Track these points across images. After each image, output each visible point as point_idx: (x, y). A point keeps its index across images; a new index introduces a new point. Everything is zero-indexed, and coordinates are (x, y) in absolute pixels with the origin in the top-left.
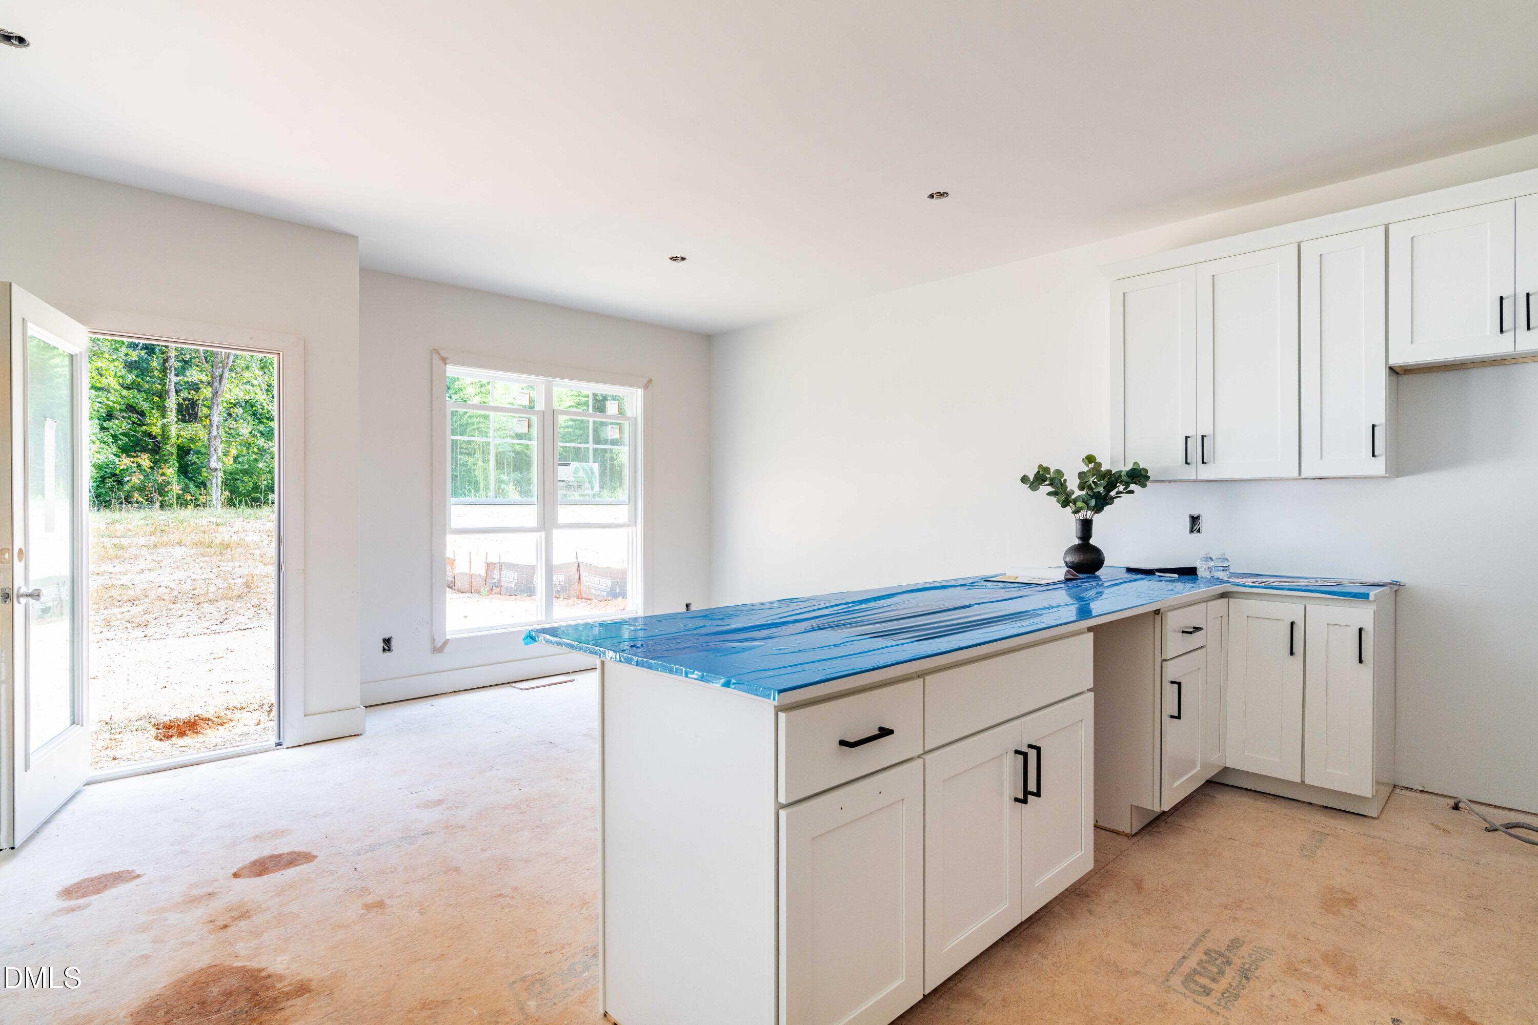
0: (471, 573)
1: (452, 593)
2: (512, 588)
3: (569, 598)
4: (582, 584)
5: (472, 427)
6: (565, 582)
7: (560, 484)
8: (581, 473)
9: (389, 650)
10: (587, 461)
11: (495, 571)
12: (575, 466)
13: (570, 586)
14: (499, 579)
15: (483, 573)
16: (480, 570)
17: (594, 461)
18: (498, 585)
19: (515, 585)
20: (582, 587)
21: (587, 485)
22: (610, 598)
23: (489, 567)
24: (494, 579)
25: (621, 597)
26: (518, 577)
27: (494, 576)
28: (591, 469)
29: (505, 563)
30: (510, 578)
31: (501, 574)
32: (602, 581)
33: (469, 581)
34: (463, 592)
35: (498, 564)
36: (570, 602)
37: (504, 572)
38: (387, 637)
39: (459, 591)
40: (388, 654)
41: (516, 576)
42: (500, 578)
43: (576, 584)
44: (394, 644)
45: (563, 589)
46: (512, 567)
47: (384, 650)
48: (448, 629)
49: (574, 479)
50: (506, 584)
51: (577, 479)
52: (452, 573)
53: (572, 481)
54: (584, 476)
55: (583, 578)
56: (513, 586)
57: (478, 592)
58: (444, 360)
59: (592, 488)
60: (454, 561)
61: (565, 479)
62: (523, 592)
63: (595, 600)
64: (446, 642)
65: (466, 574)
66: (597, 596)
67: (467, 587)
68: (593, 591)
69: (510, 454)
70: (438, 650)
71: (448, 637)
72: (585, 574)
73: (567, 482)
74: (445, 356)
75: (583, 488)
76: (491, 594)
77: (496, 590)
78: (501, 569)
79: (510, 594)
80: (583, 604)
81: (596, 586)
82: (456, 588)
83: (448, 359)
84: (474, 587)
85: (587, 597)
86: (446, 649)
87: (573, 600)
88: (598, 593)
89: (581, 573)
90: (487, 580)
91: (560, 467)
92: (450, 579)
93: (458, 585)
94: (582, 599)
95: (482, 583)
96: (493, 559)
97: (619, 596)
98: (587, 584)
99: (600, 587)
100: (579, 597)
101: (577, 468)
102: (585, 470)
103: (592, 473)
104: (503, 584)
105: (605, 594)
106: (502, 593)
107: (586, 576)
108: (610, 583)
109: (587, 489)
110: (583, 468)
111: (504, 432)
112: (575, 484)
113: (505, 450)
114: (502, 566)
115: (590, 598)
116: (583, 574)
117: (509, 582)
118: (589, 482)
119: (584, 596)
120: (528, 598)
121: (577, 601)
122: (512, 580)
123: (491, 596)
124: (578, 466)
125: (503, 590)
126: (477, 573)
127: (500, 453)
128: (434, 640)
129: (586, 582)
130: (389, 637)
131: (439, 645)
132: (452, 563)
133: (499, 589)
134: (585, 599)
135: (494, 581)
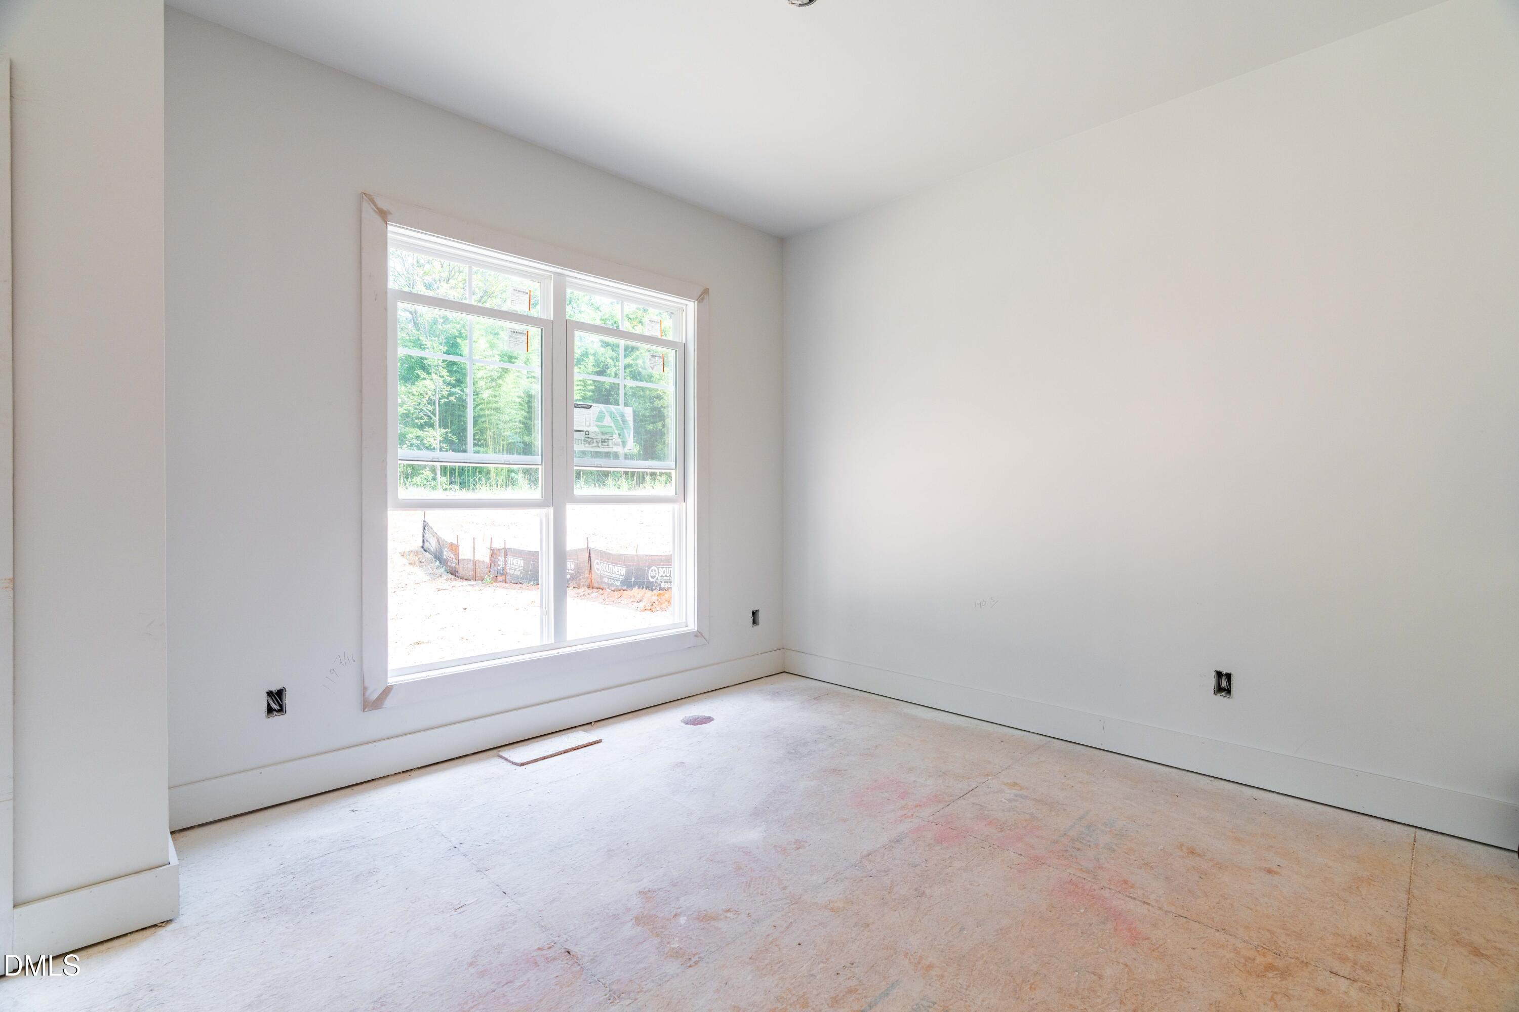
0: (476, 559)
1: (456, 580)
2: (517, 575)
3: (578, 587)
4: (593, 572)
5: (483, 419)
6: (575, 570)
7: (577, 435)
8: (608, 421)
9: (281, 710)
10: (617, 403)
11: (499, 558)
12: (598, 410)
13: (580, 574)
14: (504, 566)
15: (487, 560)
16: (484, 556)
17: (627, 405)
18: (503, 573)
19: (521, 573)
20: (593, 576)
21: (616, 439)
22: (624, 588)
23: (494, 553)
24: (499, 565)
25: (637, 587)
26: (524, 563)
27: (499, 563)
28: (623, 416)
29: (510, 549)
30: (515, 565)
31: (506, 561)
32: (615, 569)
33: (473, 567)
34: (466, 580)
35: (503, 551)
36: (580, 591)
37: (509, 559)
38: (275, 688)
39: (462, 578)
40: (277, 719)
41: (521, 563)
42: (505, 564)
43: (587, 572)
44: (288, 700)
45: (573, 578)
46: (519, 553)
47: (270, 710)
48: (390, 667)
49: (597, 430)
50: (512, 572)
51: (604, 430)
52: (456, 559)
53: (595, 432)
54: (612, 425)
55: (595, 566)
56: (519, 573)
57: (482, 580)
58: (384, 215)
59: (624, 444)
60: (457, 546)
61: (585, 429)
62: (529, 580)
63: (608, 590)
64: (387, 690)
65: (469, 560)
66: (609, 585)
67: (471, 574)
68: (605, 580)
69: (519, 444)
70: (371, 704)
71: (391, 681)
72: (597, 561)
73: (587, 433)
74: (385, 208)
75: (610, 444)
76: (495, 582)
77: (500, 578)
78: (506, 555)
79: (515, 582)
80: (594, 594)
81: (609, 574)
82: (460, 574)
83: (390, 213)
84: (478, 574)
85: (599, 586)
86: (389, 702)
87: (583, 590)
88: (611, 582)
89: (592, 560)
90: (492, 567)
91: (576, 410)
92: (453, 565)
93: (462, 572)
94: (593, 588)
95: (487, 570)
96: (497, 545)
97: (634, 586)
98: (599, 572)
99: (614, 575)
100: (590, 587)
101: (601, 412)
102: (613, 417)
103: (624, 421)
104: (508, 571)
105: (619, 583)
106: (507, 580)
107: (597, 564)
108: (624, 573)
109: (617, 444)
110: (611, 413)
111: (514, 424)
112: (599, 437)
113: (515, 441)
114: (507, 552)
115: (602, 587)
116: (595, 561)
117: (515, 569)
118: (619, 435)
119: (596, 585)
120: (534, 587)
121: (588, 591)
122: (518, 567)
123: (495, 584)
124: (604, 410)
125: (508, 577)
126: (481, 559)
127: (510, 443)
128: (365, 689)
129: (598, 570)
130: (279, 688)
131: (374, 696)
132: (456, 549)
133: (504, 576)
134: (597, 588)
135: (499, 568)
